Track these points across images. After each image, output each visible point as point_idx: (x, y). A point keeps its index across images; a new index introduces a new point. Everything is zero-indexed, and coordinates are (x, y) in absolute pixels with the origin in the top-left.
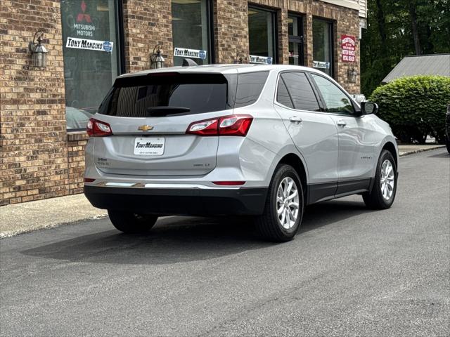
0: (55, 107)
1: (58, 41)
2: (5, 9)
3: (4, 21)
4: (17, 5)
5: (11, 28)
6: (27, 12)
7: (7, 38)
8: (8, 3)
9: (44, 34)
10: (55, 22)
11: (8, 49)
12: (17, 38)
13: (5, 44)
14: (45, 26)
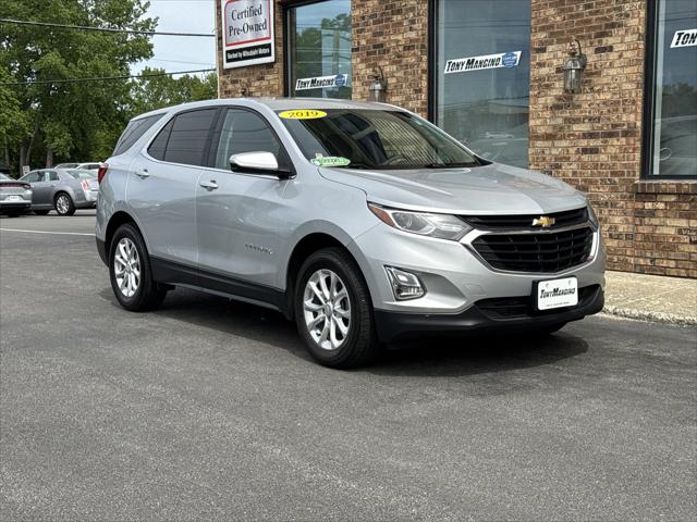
0: (615, 143)
1: (628, 44)
2: (546, 20)
3: (542, 36)
4: (563, 10)
5: (551, 43)
6: (578, 15)
7: (544, 57)
8: (551, 11)
9: (604, 40)
10: (628, 16)
11: (544, 71)
12: (559, 54)
13: (541, 65)
14: (607, 26)
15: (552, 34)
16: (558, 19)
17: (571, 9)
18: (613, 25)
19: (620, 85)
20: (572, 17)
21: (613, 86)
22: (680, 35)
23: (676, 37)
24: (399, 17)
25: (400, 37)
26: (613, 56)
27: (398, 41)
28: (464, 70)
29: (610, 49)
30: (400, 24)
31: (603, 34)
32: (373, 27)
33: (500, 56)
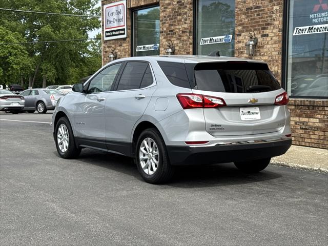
1: (275, 33)
2: (241, 21)
3: (240, 28)
4: (248, 16)
5: (243, 32)
6: (254, 19)
7: (240, 38)
8: (243, 17)
9: (265, 31)
10: (274, 20)
11: (240, 45)
12: (247, 37)
13: (239, 42)
14: (266, 25)
15: (244, 27)
16: (246, 20)
17: (251, 16)
18: (268, 24)
19: (271, 53)
20: (252, 19)
21: (268, 53)
22: (297, 29)
23: (295, 30)
24: (180, 17)
25: (180, 27)
26: (269, 39)
27: (179, 29)
28: (208, 43)
29: (267, 35)
30: (181, 20)
31: (264, 28)
32: (169, 21)
33: (224, 37)
